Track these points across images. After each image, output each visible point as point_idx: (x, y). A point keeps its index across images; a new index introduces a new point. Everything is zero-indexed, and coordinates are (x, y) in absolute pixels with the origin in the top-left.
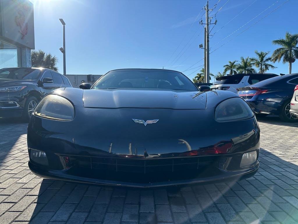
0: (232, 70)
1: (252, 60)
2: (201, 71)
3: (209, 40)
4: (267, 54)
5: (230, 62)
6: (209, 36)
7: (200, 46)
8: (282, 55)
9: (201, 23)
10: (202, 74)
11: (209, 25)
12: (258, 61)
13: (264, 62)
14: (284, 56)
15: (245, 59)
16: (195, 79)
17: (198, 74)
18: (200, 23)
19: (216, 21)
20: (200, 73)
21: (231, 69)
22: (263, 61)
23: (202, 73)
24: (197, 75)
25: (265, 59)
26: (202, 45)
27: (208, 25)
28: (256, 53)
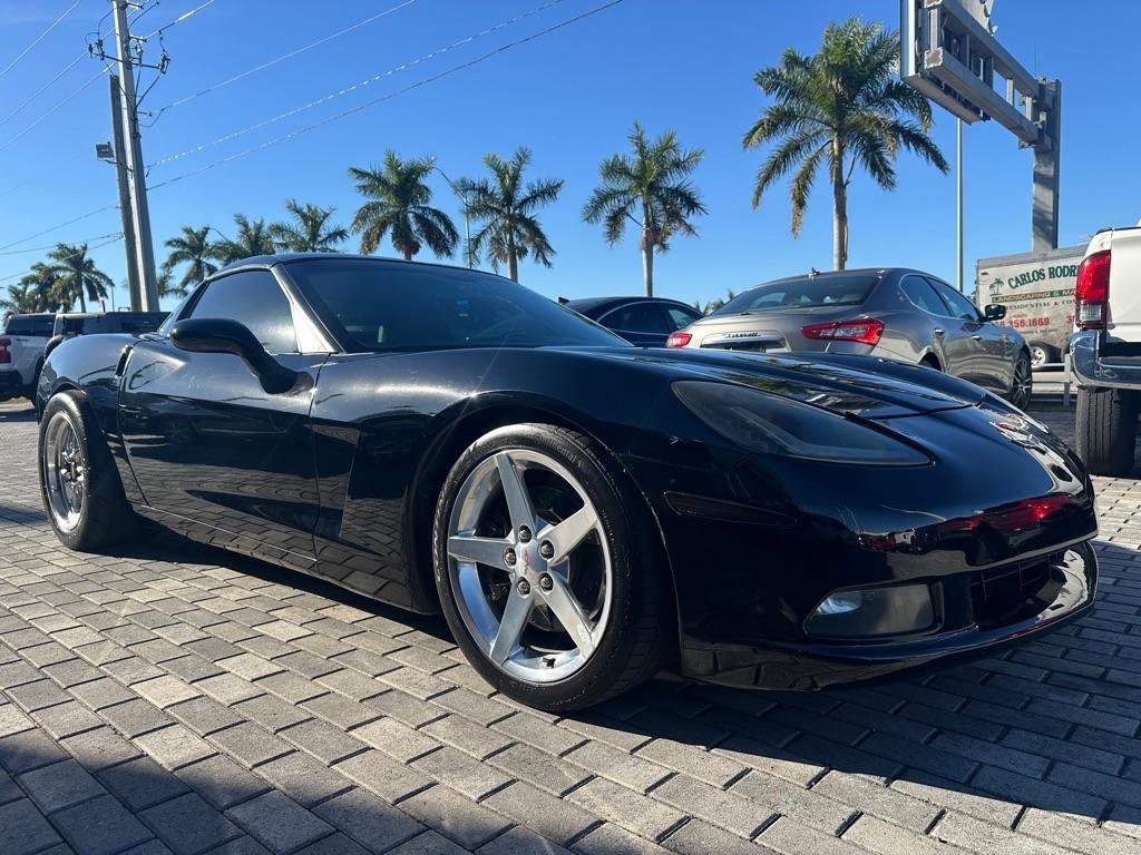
0: (199, 263)
1: (278, 229)
2: (50, 256)
3: (141, 130)
4: (326, 215)
5: (189, 231)
6: (139, 116)
7: (99, 148)
8: (383, 226)
9: (99, 49)
10: (59, 268)
11: (136, 70)
12: (303, 239)
13: (321, 242)
14: (390, 230)
15: (251, 225)
16: (21, 288)
17: (39, 267)
18: (91, 49)
19: (165, 59)
20: (50, 262)
21: (197, 257)
22: (320, 239)
23: (60, 263)
24: (35, 273)
25: (323, 233)
26: (108, 146)
27: (128, 65)
28: (289, 207)
